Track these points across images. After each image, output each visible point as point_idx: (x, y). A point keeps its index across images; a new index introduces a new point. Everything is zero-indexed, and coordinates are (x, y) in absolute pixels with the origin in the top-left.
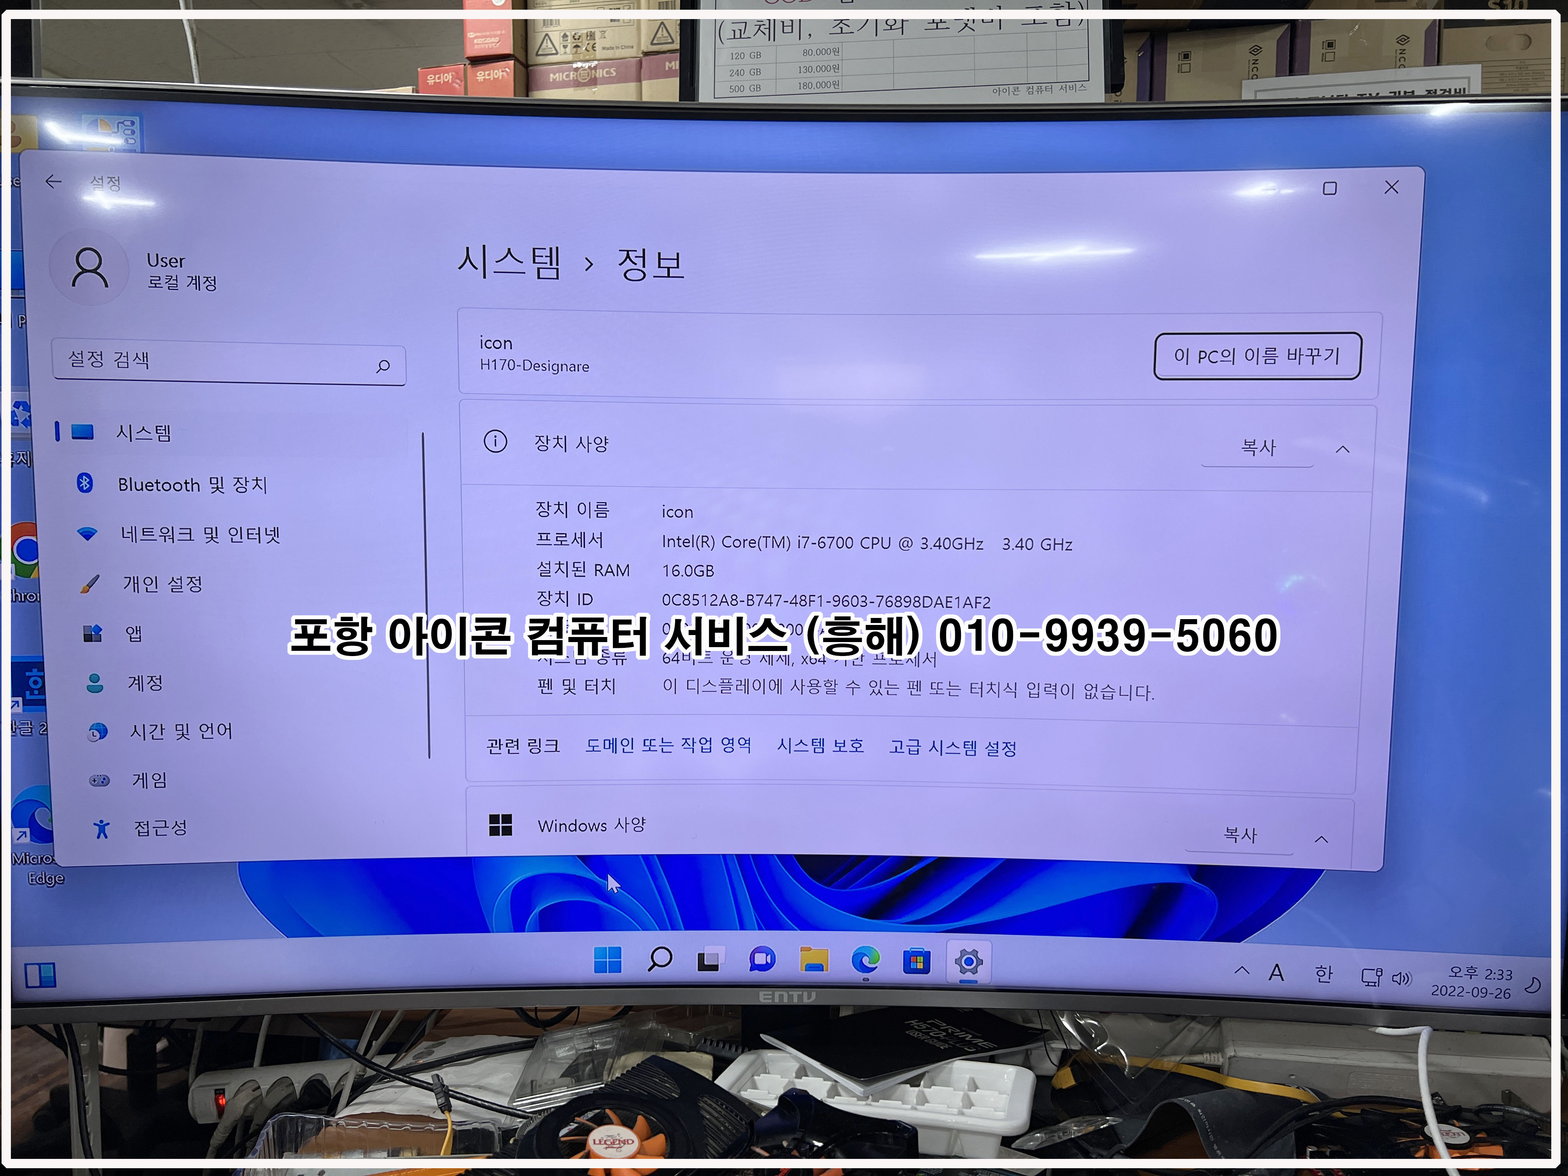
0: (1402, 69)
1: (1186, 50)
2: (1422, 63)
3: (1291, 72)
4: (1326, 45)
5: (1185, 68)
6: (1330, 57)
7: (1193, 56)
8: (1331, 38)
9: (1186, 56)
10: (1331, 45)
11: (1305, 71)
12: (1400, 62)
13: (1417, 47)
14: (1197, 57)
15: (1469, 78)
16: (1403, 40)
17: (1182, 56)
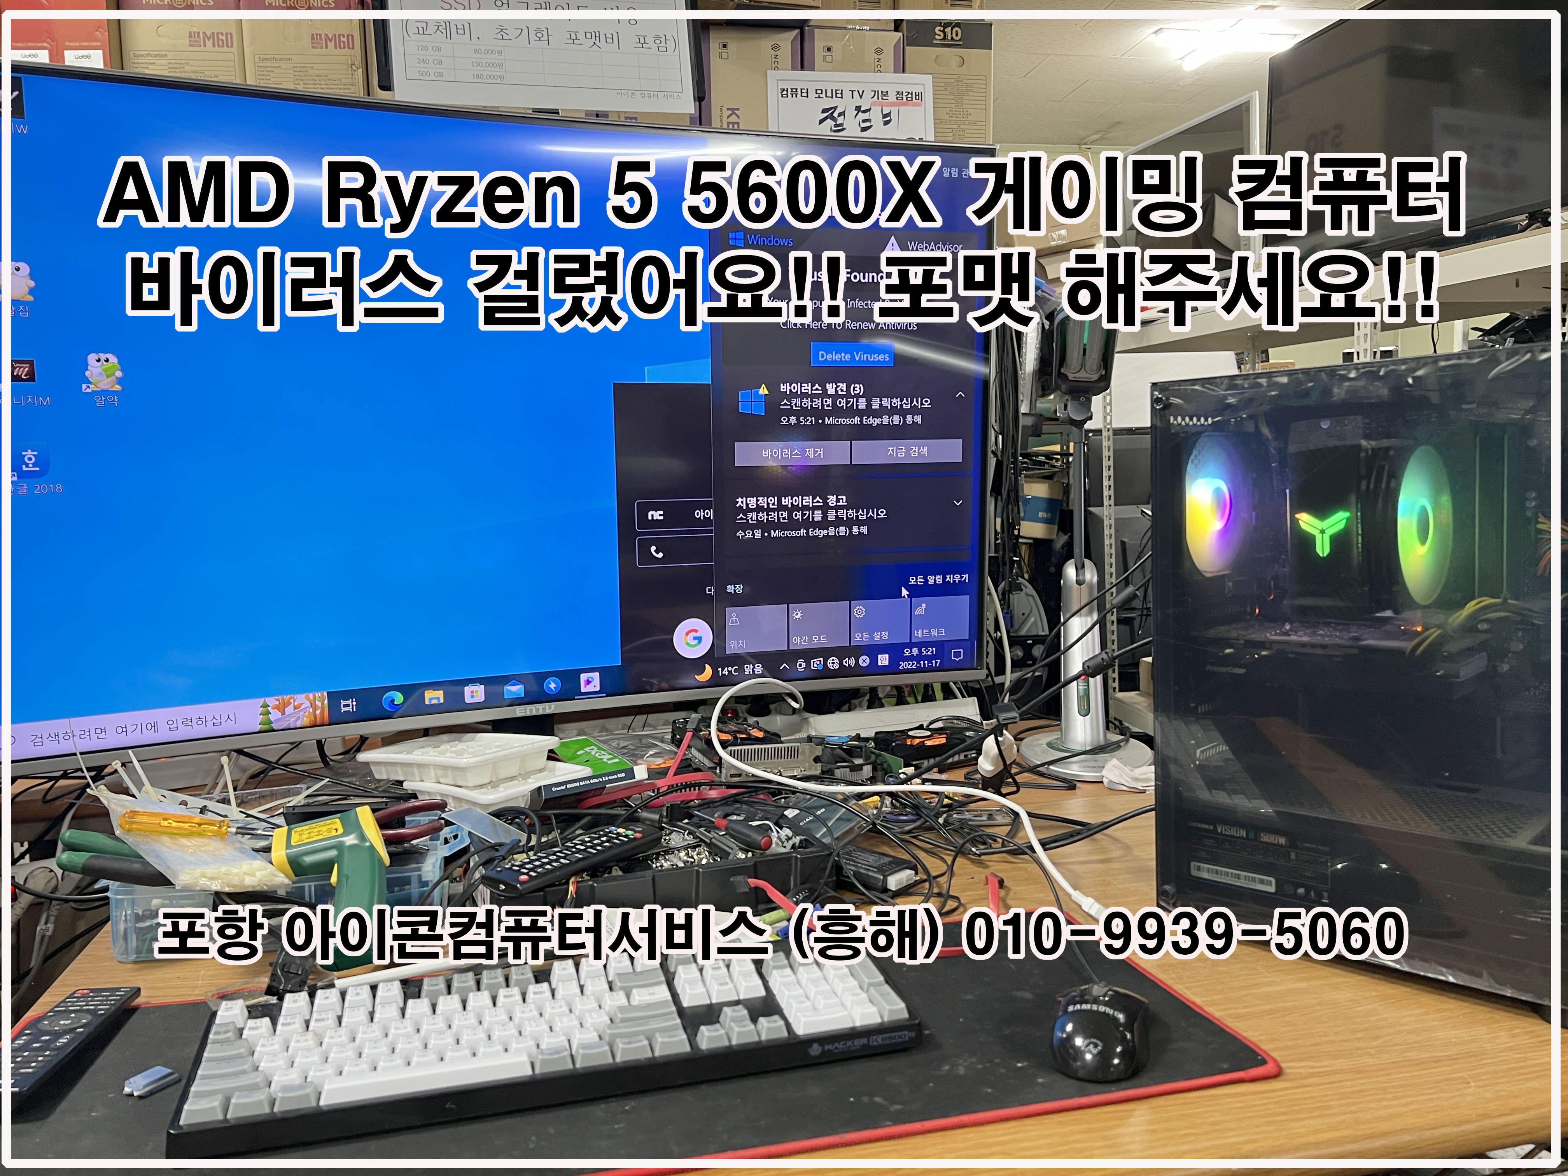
0: (879, 74)
1: (725, 41)
2: (892, 70)
3: (802, 68)
4: (826, 49)
5: (724, 55)
6: (829, 59)
7: (729, 46)
8: (829, 44)
9: (725, 46)
10: (829, 49)
11: (812, 69)
12: (878, 68)
13: (889, 58)
14: (732, 47)
15: (924, 85)
16: (879, 51)
17: (721, 46)
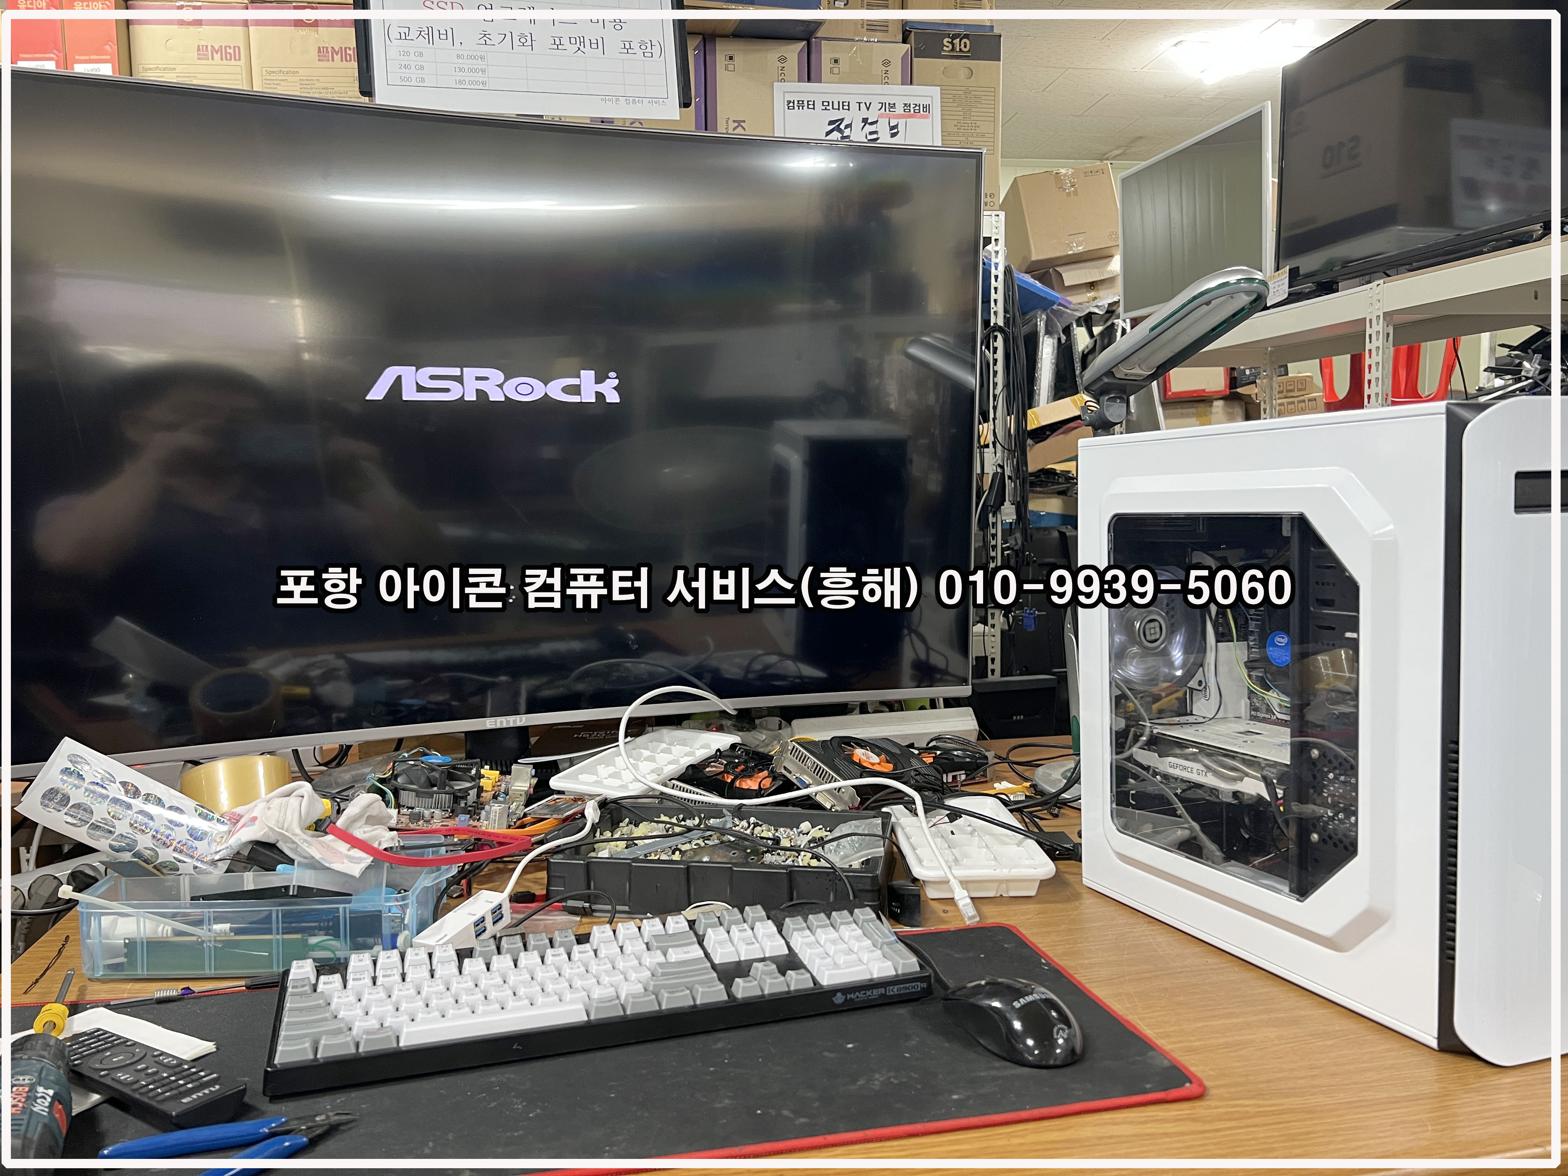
0: (886, 86)
1: (731, 53)
2: (900, 82)
3: (809, 80)
4: (833, 61)
5: (731, 67)
6: (836, 71)
7: (736, 58)
8: (837, 56)
9: (731, 58)
10: (836, 61)
11: (819, 81)
12: (885, 80)
13: (896, 70)
14: (739, 59)
15: (932, 97)
16: (887, 63)
17: (728, 58)
